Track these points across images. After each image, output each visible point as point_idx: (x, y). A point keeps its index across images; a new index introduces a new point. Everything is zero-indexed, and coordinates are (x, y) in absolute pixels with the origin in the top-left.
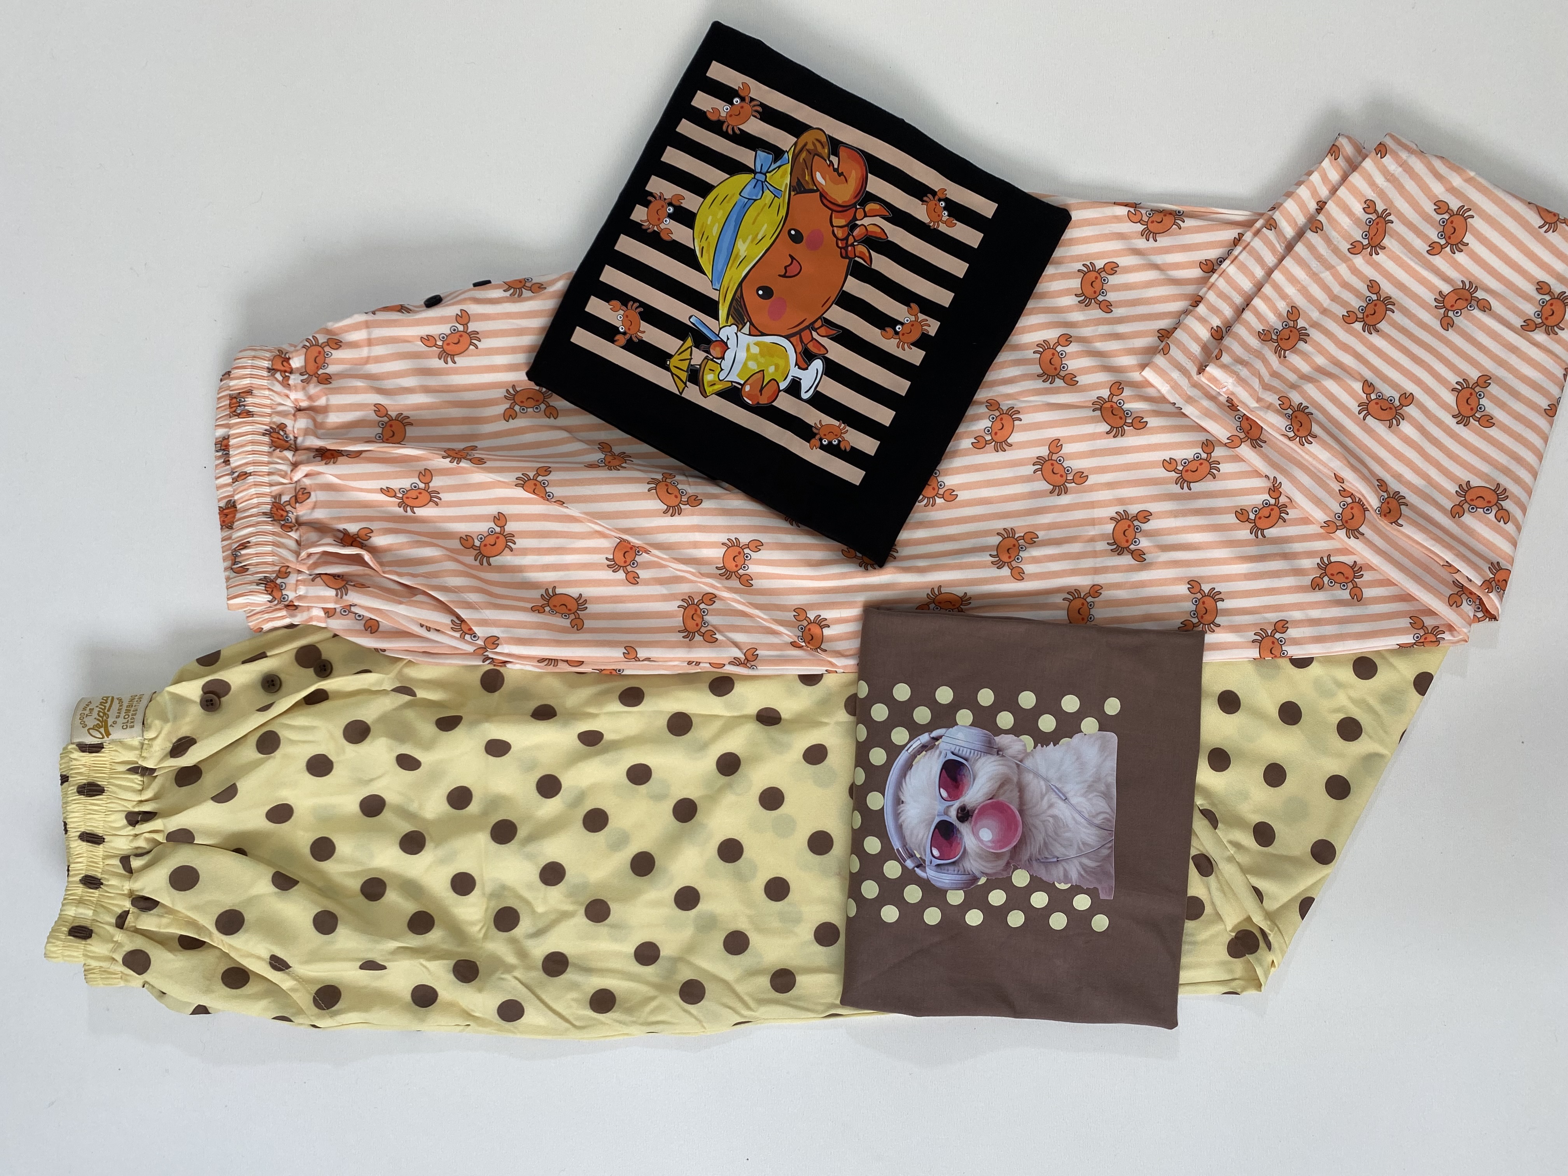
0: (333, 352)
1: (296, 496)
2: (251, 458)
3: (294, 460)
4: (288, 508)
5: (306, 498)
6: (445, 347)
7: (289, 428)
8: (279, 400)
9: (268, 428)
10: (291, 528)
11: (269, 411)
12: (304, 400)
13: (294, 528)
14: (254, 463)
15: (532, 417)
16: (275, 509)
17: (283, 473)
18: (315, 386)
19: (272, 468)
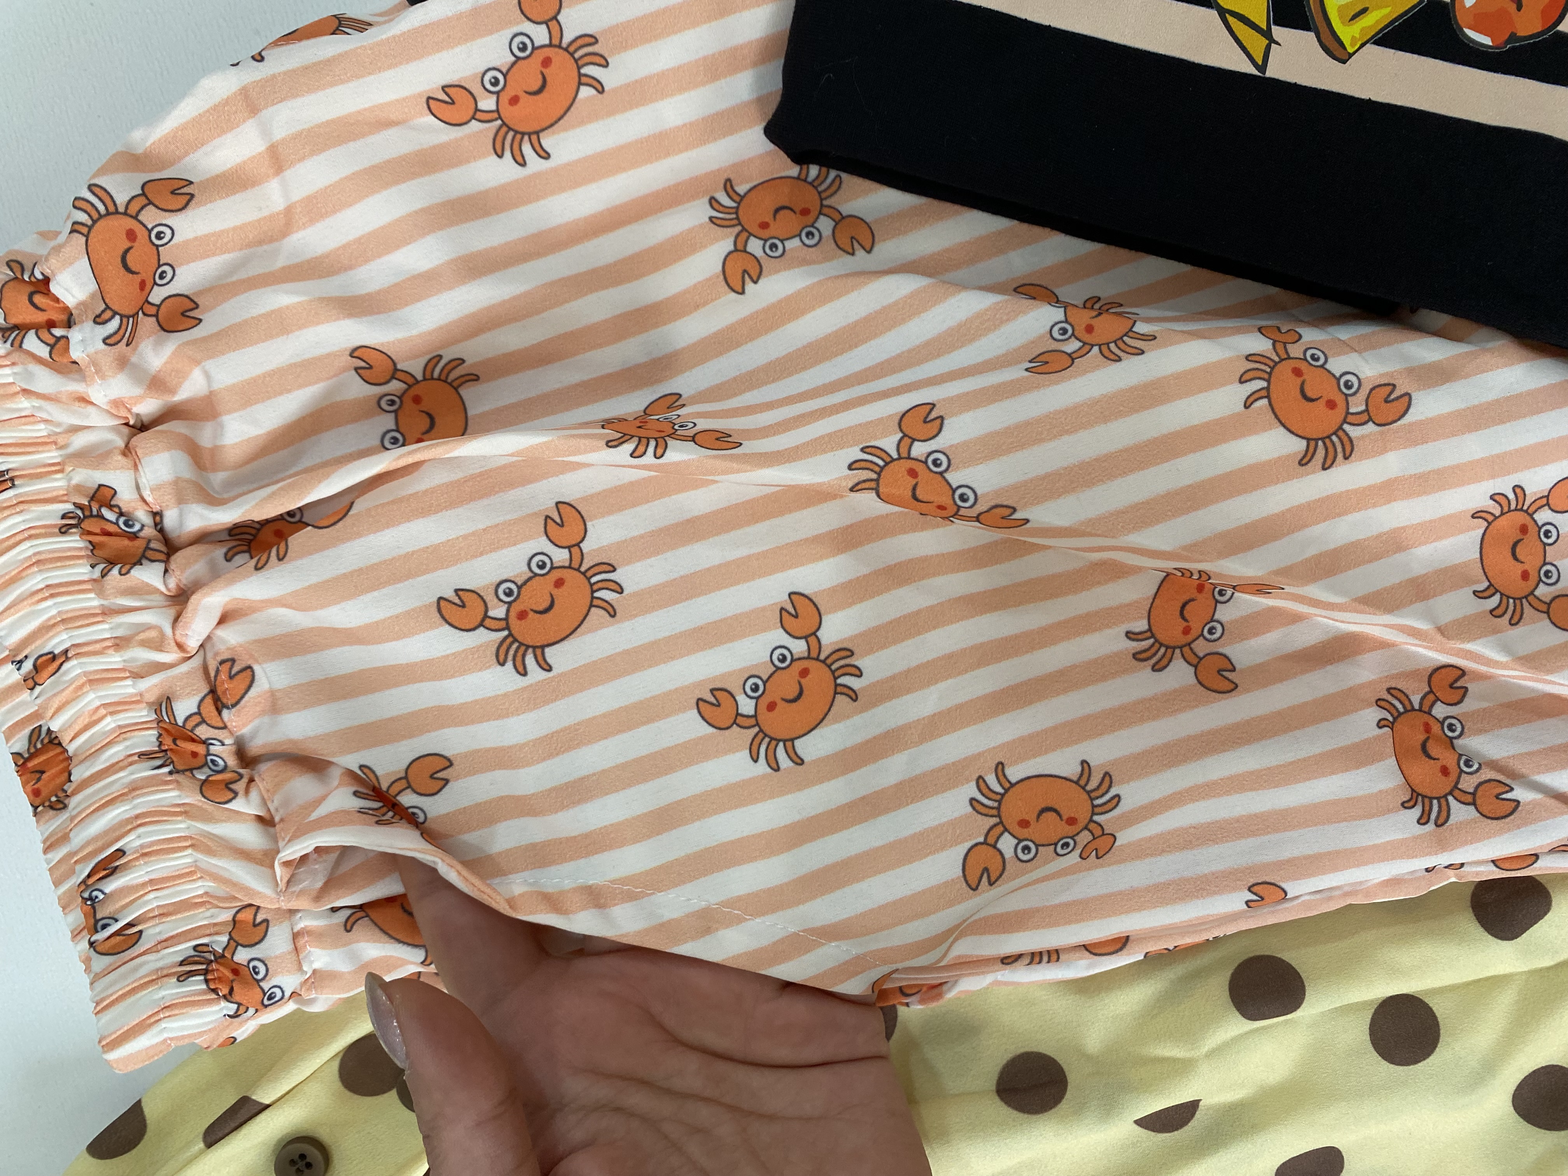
0: (173, 220)
1: (213, 691)
2: (50, 609)
3: (172, 583)
4: (203, 732)
5: (243, 687)
6: (508, 112)
7: (126, 497)
8: (66, 417)
9: (69, 507)
10: (229, 789)
11: (51, 455)
12: (139, 399)
13: (240, 786)
14: (66, 621)
15: (804, 262)
16: (168, 743)
17: (153, 634)
18: (158, 344)
19: (119, 626)
